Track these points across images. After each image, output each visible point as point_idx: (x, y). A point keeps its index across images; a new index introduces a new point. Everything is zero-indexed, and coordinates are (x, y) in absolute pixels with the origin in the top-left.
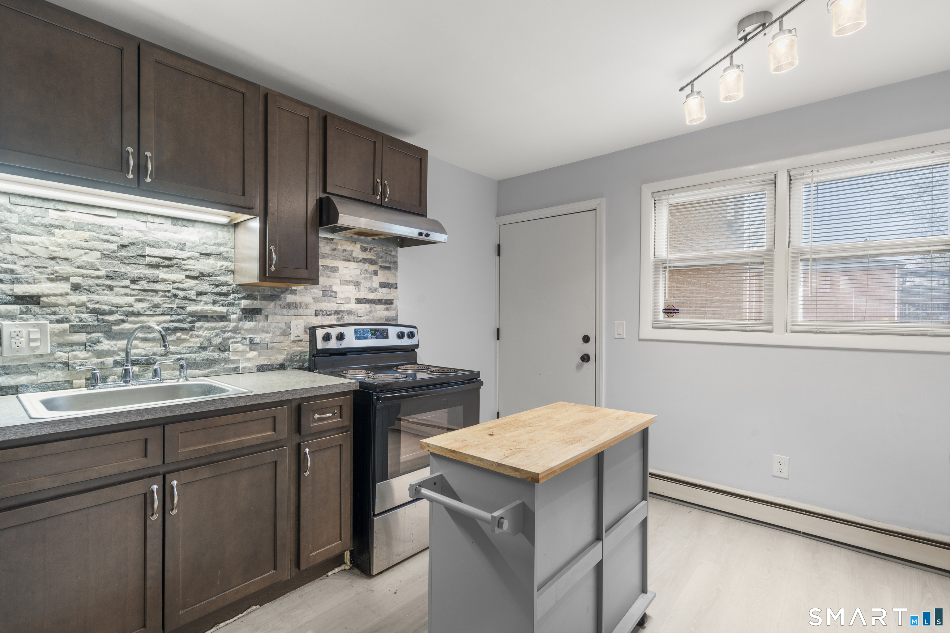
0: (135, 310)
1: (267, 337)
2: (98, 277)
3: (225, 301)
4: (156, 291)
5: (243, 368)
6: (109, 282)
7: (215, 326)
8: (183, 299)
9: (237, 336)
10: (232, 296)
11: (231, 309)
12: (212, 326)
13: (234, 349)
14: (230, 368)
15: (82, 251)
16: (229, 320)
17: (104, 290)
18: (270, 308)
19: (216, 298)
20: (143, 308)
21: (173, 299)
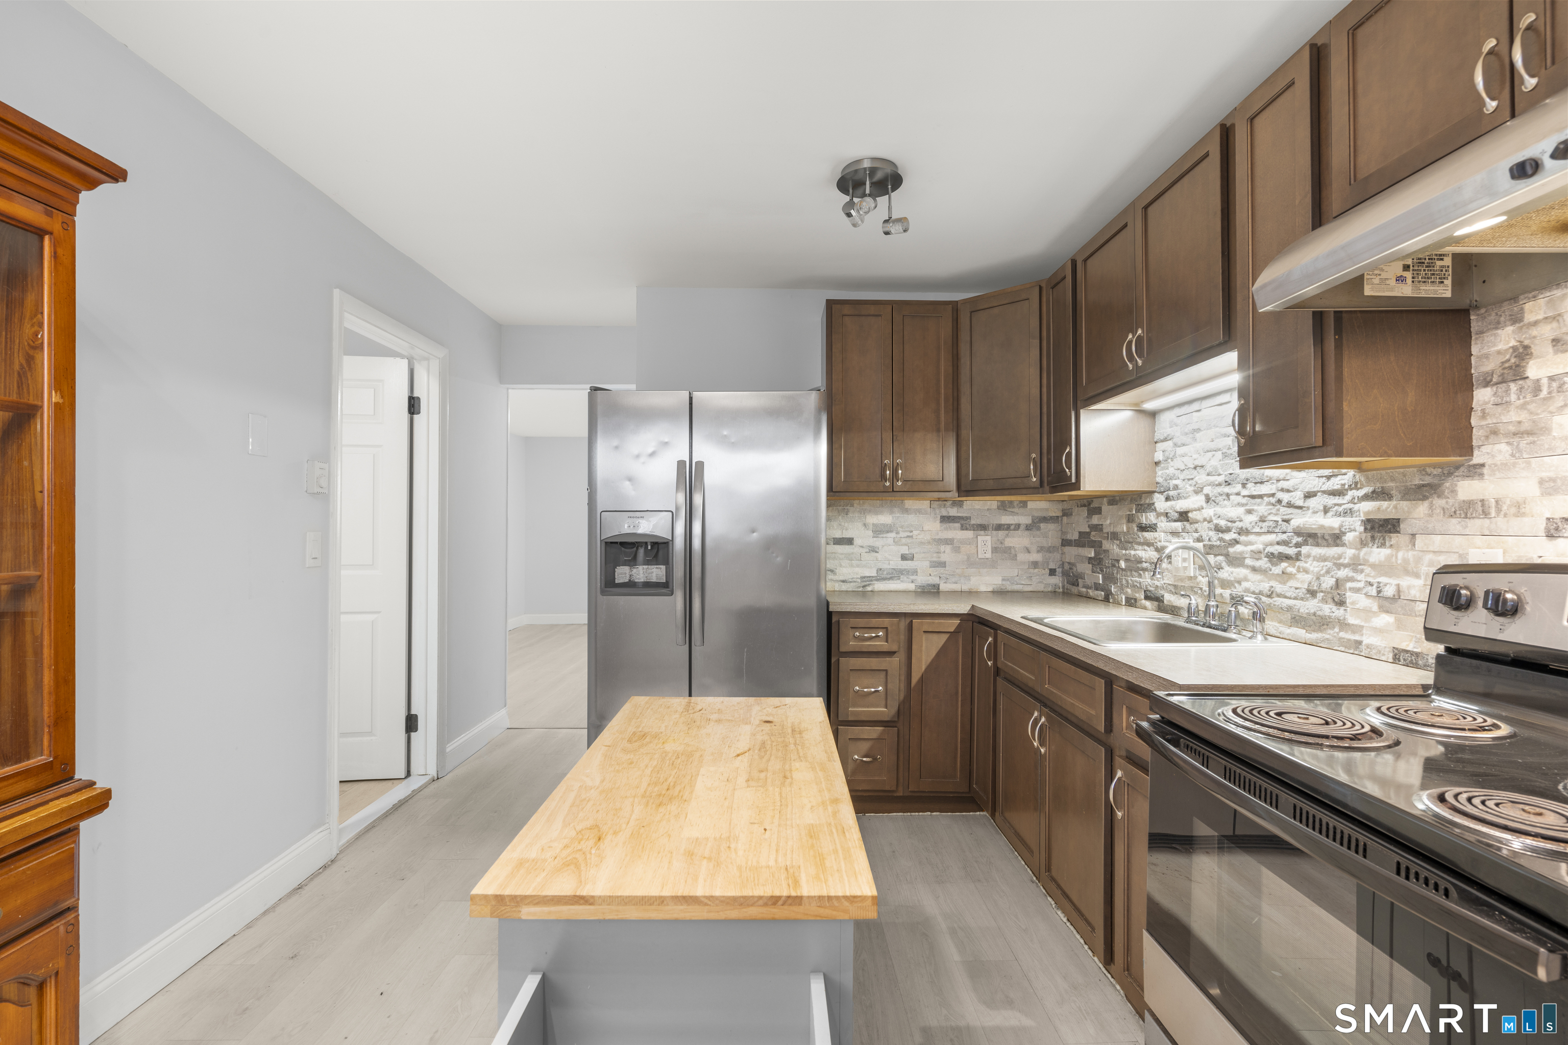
0: (1244, 526)
1: (1414, 586)
2: (1220, 485)
3: (1340, 505)
4: (1261, 497)
5: (1368, 646)
6: (1227, 490)
7: (1325, 555)
8: (1288, 507)
9: (1359, 578)
10: (1351, 493)
11: (1348, 521)
12: (1320, 554)
13: (1353, 603)
14: (1349, 640)
15: (1210, 454)
16: (1344, 545)
17: (1224, 500)
18: (1416, 516)
19: (1327, 501)
20: (1251, 523)
21: (1278, 507)
